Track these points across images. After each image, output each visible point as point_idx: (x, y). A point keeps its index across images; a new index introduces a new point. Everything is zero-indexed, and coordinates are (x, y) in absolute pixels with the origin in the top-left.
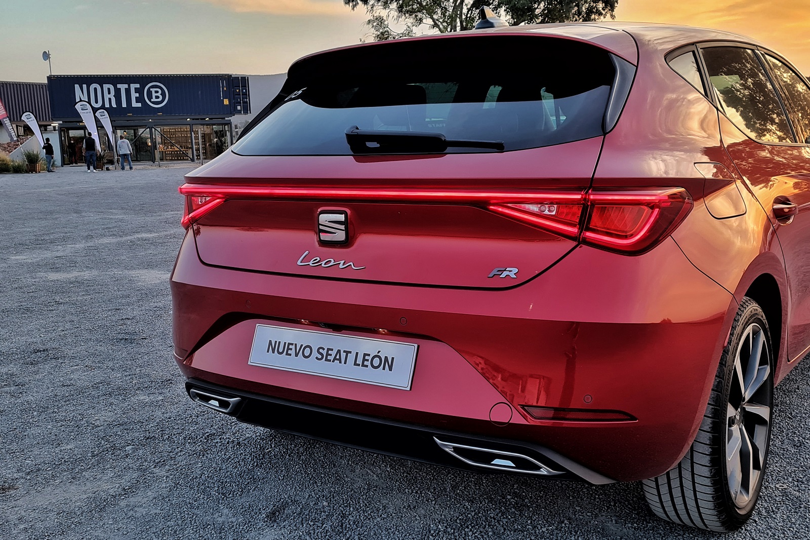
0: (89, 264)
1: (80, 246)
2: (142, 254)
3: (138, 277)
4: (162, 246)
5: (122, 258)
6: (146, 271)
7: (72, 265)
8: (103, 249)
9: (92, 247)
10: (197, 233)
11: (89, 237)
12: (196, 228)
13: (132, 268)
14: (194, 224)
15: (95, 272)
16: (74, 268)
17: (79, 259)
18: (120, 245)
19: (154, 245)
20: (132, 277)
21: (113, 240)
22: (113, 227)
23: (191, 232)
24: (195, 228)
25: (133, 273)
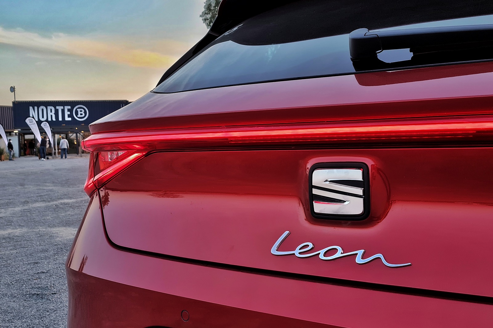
0: (22, 223)
1: (18, 209)
2: (63, 214)
3: (57, 233)
4: (78, 209)
5: (48, 218)
6: (64, 228)
7: (9, 224)
8: (34, 211)
9: (26, 209)
10: (104, 202)
11: (26, 202)
12: (104, 195)
13: (54, 226)
14: (102, 189)
15: (25, 230)
16: (9, 226)
17: (15, 219)
18: (47, 208)
19: (73, 208)
20: (53, 233)
21: (42, 204)
22: (45, 195)
23: (96, 200)
24: (102, 194)
25: (54, 230)
